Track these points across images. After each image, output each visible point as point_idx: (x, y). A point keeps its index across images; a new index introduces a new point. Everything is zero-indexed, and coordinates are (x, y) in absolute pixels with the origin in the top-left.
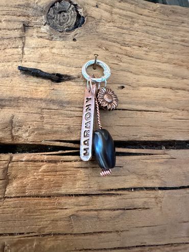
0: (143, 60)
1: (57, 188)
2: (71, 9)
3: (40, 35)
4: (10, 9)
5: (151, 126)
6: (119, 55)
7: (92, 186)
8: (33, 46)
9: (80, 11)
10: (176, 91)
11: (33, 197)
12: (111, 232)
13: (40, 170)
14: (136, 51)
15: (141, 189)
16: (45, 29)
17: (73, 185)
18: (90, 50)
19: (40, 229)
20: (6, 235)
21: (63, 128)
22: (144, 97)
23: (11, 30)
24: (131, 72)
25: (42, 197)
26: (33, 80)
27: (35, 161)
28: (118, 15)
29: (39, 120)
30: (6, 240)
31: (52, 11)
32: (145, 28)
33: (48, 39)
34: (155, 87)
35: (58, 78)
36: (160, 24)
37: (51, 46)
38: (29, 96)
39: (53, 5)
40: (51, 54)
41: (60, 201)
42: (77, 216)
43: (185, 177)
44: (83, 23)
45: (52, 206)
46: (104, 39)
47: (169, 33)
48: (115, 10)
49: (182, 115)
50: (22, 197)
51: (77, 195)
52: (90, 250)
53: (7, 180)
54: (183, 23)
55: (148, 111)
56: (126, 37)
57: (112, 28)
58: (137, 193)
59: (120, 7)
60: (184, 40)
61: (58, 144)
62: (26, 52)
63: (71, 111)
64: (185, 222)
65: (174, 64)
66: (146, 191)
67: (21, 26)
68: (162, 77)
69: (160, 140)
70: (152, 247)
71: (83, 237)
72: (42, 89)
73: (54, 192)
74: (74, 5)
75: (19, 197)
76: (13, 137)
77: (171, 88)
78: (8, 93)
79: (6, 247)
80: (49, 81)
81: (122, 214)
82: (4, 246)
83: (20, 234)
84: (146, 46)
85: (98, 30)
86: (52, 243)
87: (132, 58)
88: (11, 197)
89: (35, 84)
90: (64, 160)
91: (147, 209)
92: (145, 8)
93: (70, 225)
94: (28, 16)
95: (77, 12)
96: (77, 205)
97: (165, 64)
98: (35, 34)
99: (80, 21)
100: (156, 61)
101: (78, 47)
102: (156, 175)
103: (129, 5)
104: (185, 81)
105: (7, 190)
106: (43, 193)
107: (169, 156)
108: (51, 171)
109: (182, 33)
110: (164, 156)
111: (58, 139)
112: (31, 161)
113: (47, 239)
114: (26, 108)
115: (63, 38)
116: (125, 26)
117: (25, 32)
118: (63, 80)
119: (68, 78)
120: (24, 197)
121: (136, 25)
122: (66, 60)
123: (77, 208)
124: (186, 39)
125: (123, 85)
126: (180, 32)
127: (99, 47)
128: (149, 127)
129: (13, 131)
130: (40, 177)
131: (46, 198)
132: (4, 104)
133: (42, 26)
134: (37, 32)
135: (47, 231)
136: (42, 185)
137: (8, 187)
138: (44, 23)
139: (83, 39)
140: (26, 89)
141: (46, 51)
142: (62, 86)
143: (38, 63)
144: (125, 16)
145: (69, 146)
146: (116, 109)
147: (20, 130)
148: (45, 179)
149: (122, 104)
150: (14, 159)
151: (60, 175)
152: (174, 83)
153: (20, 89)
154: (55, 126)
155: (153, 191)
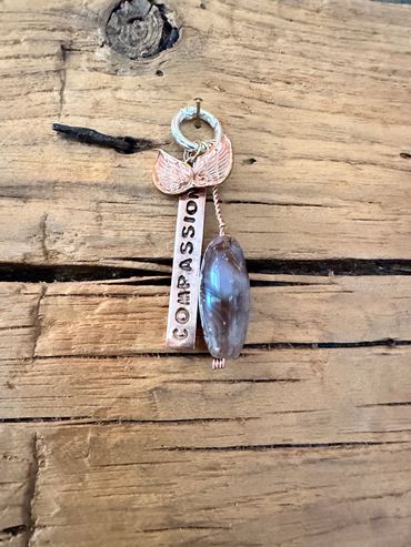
0: (293, 110)
1: (127, 342)
3: (93, 65)
4: (36, 18)
5: (306, 233)
6: (246, 101)
8: (81, 86)
9: (170, 16)
10: (358, 166)
11: (85, 357)
12: (227, 420)
13: (97, 311)
14: (279, 91)
16: (102, 54)
17: (157, 336)
18: (188, 92)
20: (38, 419)
22: (294, 178)
23: (39, 57)
24: (269, 132)
26: (82, 150)
27: (88, 295)
28: (244, 23)
29: (94, 222)
30: (40, 428)
31: (115, 19)
33: (108, 73)
34: (316, 160)
35: (129, 146)
36: (329, 37)
37: (114, 86)
38: (74, 179)
39: (117, 8)
41: (132, 364)
42: (165, 391)
44: (175, 40)
45: (118, 374)
46: (216, 70)
48: (238, 13)
49: (369, 212)
50: (65, 357)
51: (164, 355)
52: (188, 449)
53: (36, 326)
54: (375, 33)
56: (261, 66)
57: (233, 47)
58: (276, 354)
59: (248, 6)
60: (377, 68)
61: (128, 264)
62: (66, 99)
63: (153, 205)
64: (368, 406)
65: (356, 114)
66: (293, 350)
67: (57, 49)
68: (331, 140)
69: (323, 258)
70: (303, 449)
71: (175, 427)
73: (122, 348)
74: (157, 5)
75: (60, 357)
76: (46, 253)
77: (347, 161)
79: (39, 442)
80: (112, 150)
81: (247, 389)
82: (35, 439)
83: (63, 419)
85: (204, 54)
87: (271, 106)
88: (46, 358)
89: (86, 157)
90: (140, 292)
91: (295, 380)
93: (151, 406)
94: (70, 30)
95: (165, 19)
96: (164, 372)
97: (337, 116)
98: (84, 65)
99: (169, 36)
100: (320, 111)
101: (166, 88)
102: (314, 322)
104: (377, 147)
105: (38, 344)
106: (102, 350)
108: (118, 313)
110: (330, 288)
111: (129, 255)
112: (80, 295)
113: (110, 428)
114: (69, 200)
116: (258, 44)
117: (64, 60)
118: (138, 150)
119: (148, 145)
120: (70, 356)
121: (280, 41)
122: (144, 112)
123: (165, 377)
124: (381, 65)
125: (252, 157)
126: (368, 52)
127: (208, 86)
128: (303, 235)
129: (46, 242)
130: (97, 322)
131: (108, 360)
132: (29, 194)
133: (98, 48)
134: (88, 60)
135: (110, 415)
136: (101, 336)
137: (40, 339)
138: (100, 43)
139: (175, 70)
140: (69, 166)
141: (105, 95)
142: (136, 161)
143: (92, 118)
144: (258, 23)
145: (150, 268)
146: (239, 202)
147: (59, 242)
148: (106, 326)
149: (250, 191)
150: (49, 292)
151: (134, 319)
152: (354, 151)
153: (59, 165)
154: (122, 232)
155: (308, 351)
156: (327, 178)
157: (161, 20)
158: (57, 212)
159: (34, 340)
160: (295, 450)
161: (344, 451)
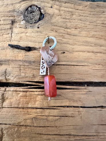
0: (77, 37)
1: (27, 104)
2: (37, 10)
3: (20, 26)
4: (5, 14)
5: (79, 74)
6: (63, 35)
7: (44, 104)
8: (17, 32)
9: (42, 11)
10: (96, 54)
11: (16, 108)
12: (53, 127)
14: (73, 31)
15: (71, 107)
16: (23, 23)
17: (35, 103)
18: (46, 33)
19: (18, 123)
20: (3, 124)
21: (31, 75)
22: (76, 58)
23: (6, 25)
24: (69, 44)
25: (20, 108)
26: (16, 50)
27: (17, 91)
28: (63, 11)
29: (19, 71)
30: (3, 126)
31: (26, 13)
32: (80, 18)
33: (24, 28)
34: (83, 52)
35: (29, 49)
36: (89, 14)
37: (26, 32)
38: (14, 59)
39: (27, 9)
40: (26, 36)
41: (28, 110)
42: (36, 118)
43: (97, 102)
44: (43, 18)
45: (24, 113)
46: (55, 26)
47: (95, 19)
48: (62, 8)
49: (99, 68)
51: (37, 108)
52: (42, 134)
53: (3, 100)
54: (104, 12)
55: (78, 65)
56: (68, 24)
57: (60, 19)
58: (68, 109)
59: (65, 6)
60: (104, 23)
61: (28, 83)
62: (13, 36)
63: (35, 66)
64: (94, 125)
65: (96, 38)
66: (73, 108)
67: (11, 22)
68: (88, 46)
69: (84, 81)
72: (21, 55)
73: (25, 106)
74: (39, 8)
75: (9, 108)
76: (6, 79)
77: (93, 52)
78: (4, 57)
79: (3, 130)
80: (24, 50)
81: (59, 118)
82: (2, 129)
83: (9, 124)
84: (79, 28)
85: (51, 21)
86: (24, 130)
87: (70, 36)
88: (5, 108)
89: (17, 53)
90: (31, 91)
91: (73, 117)
92: (80, 6)
93: (33, 122)
94: (14, 16)
97: (90, 38)
98: (18, 26)
99: (42, 16)
100: (85, 37)
101: (41, 32)
102: (79, 100)
103: (70, 4)
104: (102, 47)
106: (20, 106)
107: (88, 90)
108: (24, 96)
109: (102, 19)
110: (85, 90)
111: (28, 80)
112: (15, 91)
113: (22, 127)
114: (12, 65)
115: (32, 27)
116: (67, 17)
117: (13, 25)
118: (32, 50)
119: (34, 49)
120: (12, 108)
121: (74, 16)
122: (33, 39)
123: (36, 114)
125: (64, 51)
127: (52, 31)
129: (6, 76)
130: (19, 99)
131: (22, 109)
132: (2, 63)
133: (22, 21)
135: (22, 124)
136: (20, 103)
137: (4, 103)
138: (22, 20)
139: (43, 26)
140: (13, 55)
141: (23, 35)
142: (31, 53)
143: (19, 41)
144: (68, 11)
145: (33, 84)
146: (59, 65)
147: (10, 76)
148: (21, 100)
149: (63, 62)
150: (7, 90)
151: (29, 98)
152: (95, 49)
153: (10, 55)
154: (26, 74)
155: (77, 108)
156: (86, 57)
157: (39, 12)
158: (9, 68)
159: (3, 103)
160: (72, 136)
161: (87, 137)
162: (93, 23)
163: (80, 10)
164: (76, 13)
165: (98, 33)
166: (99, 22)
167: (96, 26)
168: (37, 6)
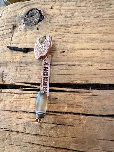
0: (80, 34)
1: (20, 107)
2: (37, 13)
3: (20, 29)
6: (64, 33)
8: (16, 35)
10: (103, 51)
11: (9, 111)
15: (70, 113)
21: (26, 76)
23: (7, 30)
24: (70, 42)
32: (82, 14)
33: (24, 31)
34: (86, 50)
40: (25, 38)
44: (43, 19)
46: (55, 25)
51: (30, 112)
52: (35, 144)
59: (66, 5)
63: (31, 67)
65: (103, 33)
66: (73, 115)
67: (12, 27)
73: (18, 109)
76: (3, 81)
77: (99, 49)
84: (82, 25)
85: (51, 21)
86: (15, 136)
90: (25, 93)
92: (83, 2)
93: (24, 128)
94: (16, 21)
96: (29, 118)
100: (89, 33)
101: (39, 33)
102: (80, 105)
103: (72, 2)
107: (92, 94)
108: (18, 99)
109: (110, 12)
113: (13, 133)
117: (14, 29)
118: (30, 51)
122: (32, 40)
127: (52, 31)
128: (79, 75)
129: (3, 78)
131: (15, 112)
133: (22, 25)
135: (13, 129)
136: (13, 105)
138: (23, 23)
139: (42, 27)
141: (22, 37)
142: (28, 54)
147: (6, 78)
148: (15, 102)
149: (62, 61)
151: (22, 101)
157: (39, 14)
162: (98, 18)
163: (82, 6)
164: (78, 10)
165: (105, 28)
166: (105, 16)
167: (103, 20)
168: (37, 9)
